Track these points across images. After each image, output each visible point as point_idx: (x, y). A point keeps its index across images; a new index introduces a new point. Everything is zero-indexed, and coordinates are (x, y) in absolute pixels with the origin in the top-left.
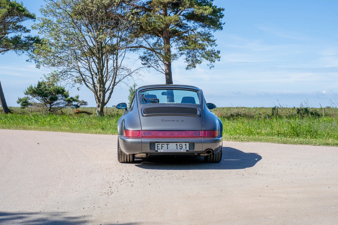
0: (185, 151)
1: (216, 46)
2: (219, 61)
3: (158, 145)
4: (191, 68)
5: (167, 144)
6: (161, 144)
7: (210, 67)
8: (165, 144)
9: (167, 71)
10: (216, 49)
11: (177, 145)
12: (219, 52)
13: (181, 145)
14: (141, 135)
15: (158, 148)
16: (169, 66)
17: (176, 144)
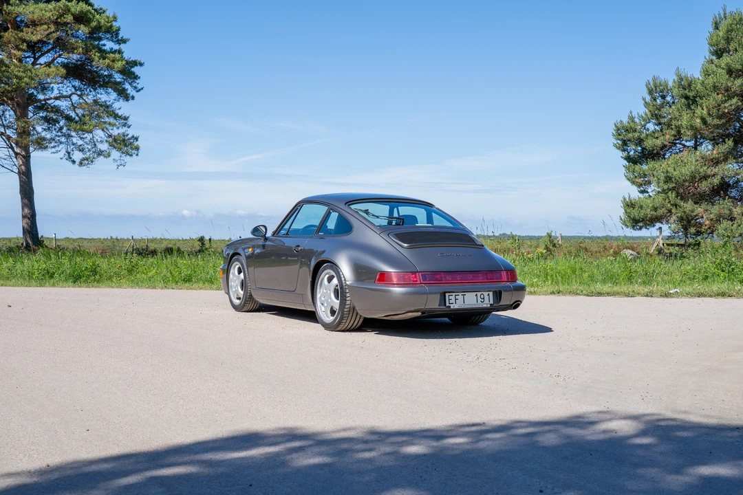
0: (489, 306)
1: (129, 127)
2: (137, 155)
3: (451, 297)
4: (88, 164)
5: (463, 295)
6: (454, 294)
7: (119, 164)
8: (460, 294)
9: (23, 167)
10: (131, 132)
11: (476, 295)
12: (137, 139)
13: (482, 297)
14: (418, 280)
15: (451, 302)
16: (27, 159)
17: (475, 293)
